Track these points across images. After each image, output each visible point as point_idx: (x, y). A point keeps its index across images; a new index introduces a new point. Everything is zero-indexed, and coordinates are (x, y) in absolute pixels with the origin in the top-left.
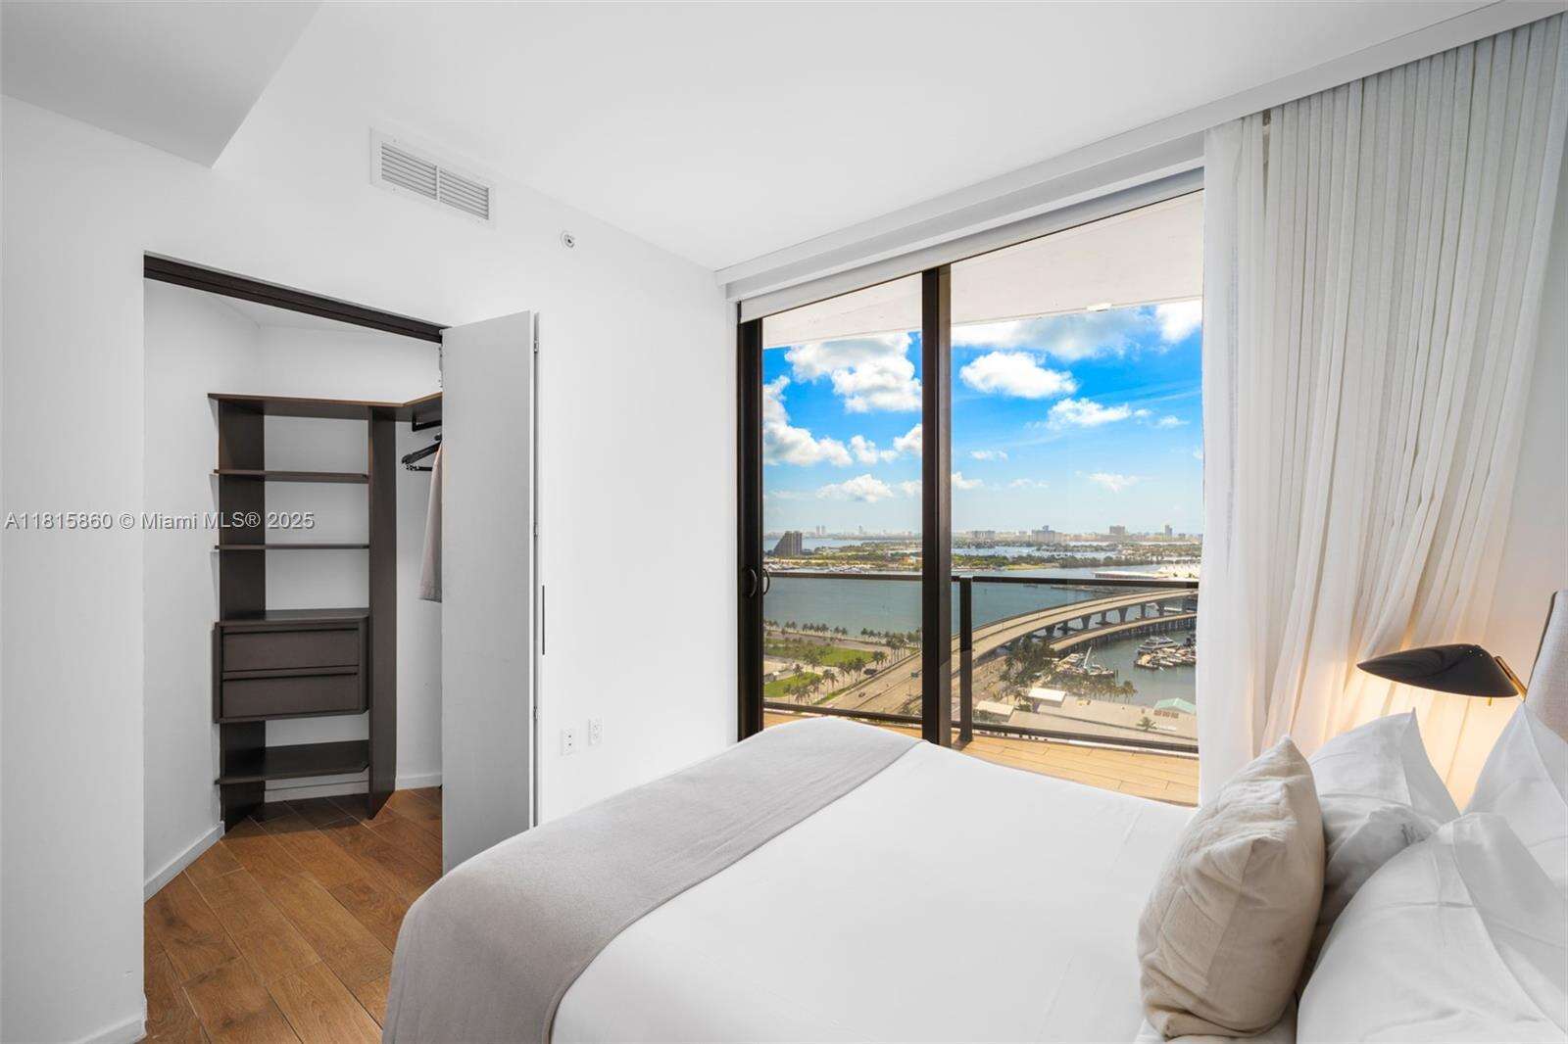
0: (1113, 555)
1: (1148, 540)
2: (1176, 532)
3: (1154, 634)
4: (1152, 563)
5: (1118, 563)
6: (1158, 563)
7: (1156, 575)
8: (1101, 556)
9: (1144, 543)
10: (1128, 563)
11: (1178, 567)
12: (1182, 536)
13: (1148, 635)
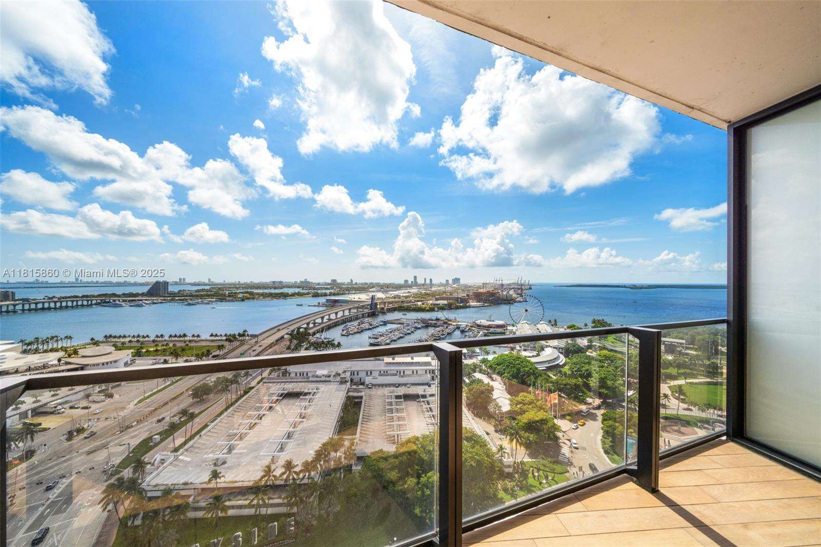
0: (332, 291)
1: (344, 285)
2: (354, 283)
3: (348, 322)
4: (346, 294)
5: (334, 294)
6: (348, 294)
7: (348, 299)
8: (328, 292)
9: (343, 286)
10: (338, 294)
11: (355, 295)
12: (356, 283)
13: (345, 322)
